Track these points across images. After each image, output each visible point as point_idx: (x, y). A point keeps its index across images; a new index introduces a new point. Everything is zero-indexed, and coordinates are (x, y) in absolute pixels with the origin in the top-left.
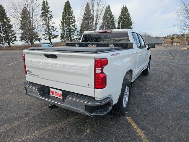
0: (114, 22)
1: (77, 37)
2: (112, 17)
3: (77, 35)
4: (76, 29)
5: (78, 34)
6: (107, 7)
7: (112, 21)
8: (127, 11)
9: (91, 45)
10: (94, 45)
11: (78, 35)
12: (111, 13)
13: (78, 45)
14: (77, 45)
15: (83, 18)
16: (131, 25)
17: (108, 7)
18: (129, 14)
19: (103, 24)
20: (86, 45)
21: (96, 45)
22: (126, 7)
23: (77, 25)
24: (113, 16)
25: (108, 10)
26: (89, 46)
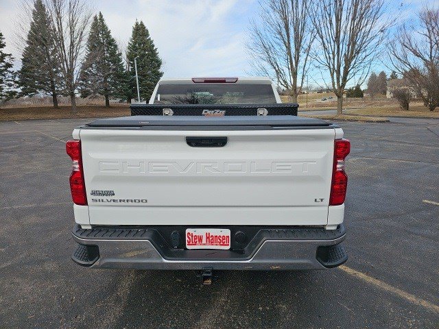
0: (120, 57)
1: (12, 89)
2: (111, 43)
3: (12, 83)
4: (9, 65)
5: (17, 79)
6: (95, 18)
7: (113, 54)
8: (147, 35)
9: (209, 112)
10: (218, 111)
11: (16, 82)
12: (107, 34)
13: (172, 112)
15: (29, 37)
16: (159, 66)
17: (98, 17)
18: (152, 42)
19: (90, 58)
20: (197, 112)
21: (224, 112)
22: (142, 24)
23: (10, 55)
24: (113, 40)
25: (99, 26)
26: (203, 113)
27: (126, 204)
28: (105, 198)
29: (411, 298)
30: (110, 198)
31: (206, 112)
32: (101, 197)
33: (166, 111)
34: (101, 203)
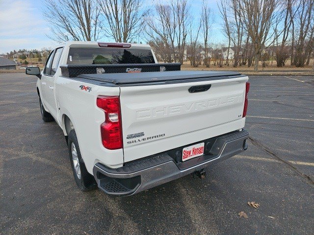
9: (131, 70)
10: (136, 69)
13: (103, 70)
14: (100, 71)
20: (122, 70)
21: (140, 69)
26: (127, 71)
27: (152, 140)
28: (137, 139)
29: (252, 158)
30: (141, 138)
31: (129, 70)
32: (134, 139)
33: (99, 70)
34: (134, 143)
